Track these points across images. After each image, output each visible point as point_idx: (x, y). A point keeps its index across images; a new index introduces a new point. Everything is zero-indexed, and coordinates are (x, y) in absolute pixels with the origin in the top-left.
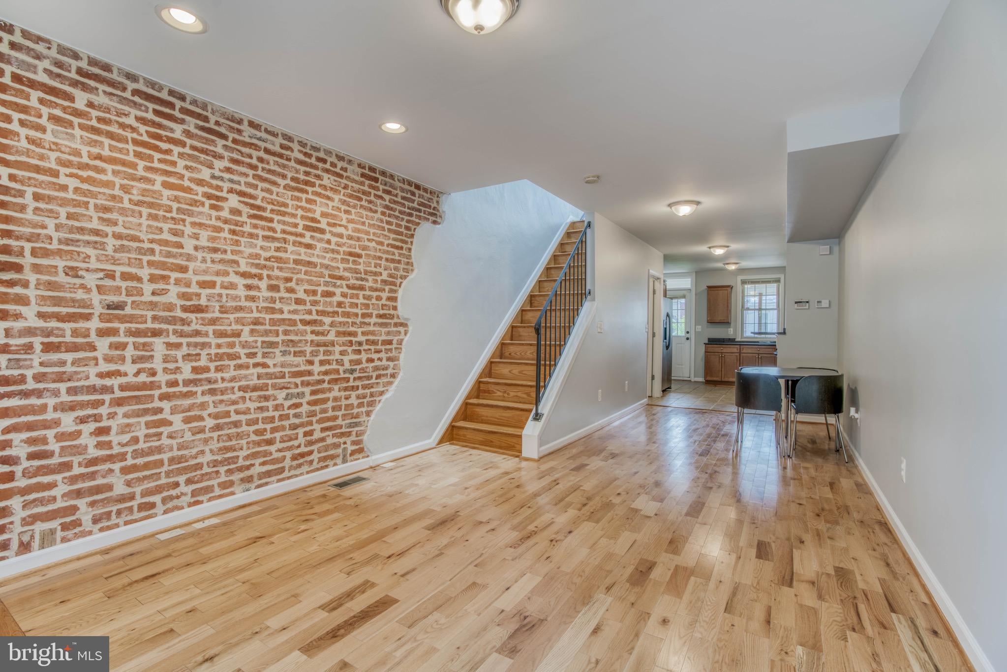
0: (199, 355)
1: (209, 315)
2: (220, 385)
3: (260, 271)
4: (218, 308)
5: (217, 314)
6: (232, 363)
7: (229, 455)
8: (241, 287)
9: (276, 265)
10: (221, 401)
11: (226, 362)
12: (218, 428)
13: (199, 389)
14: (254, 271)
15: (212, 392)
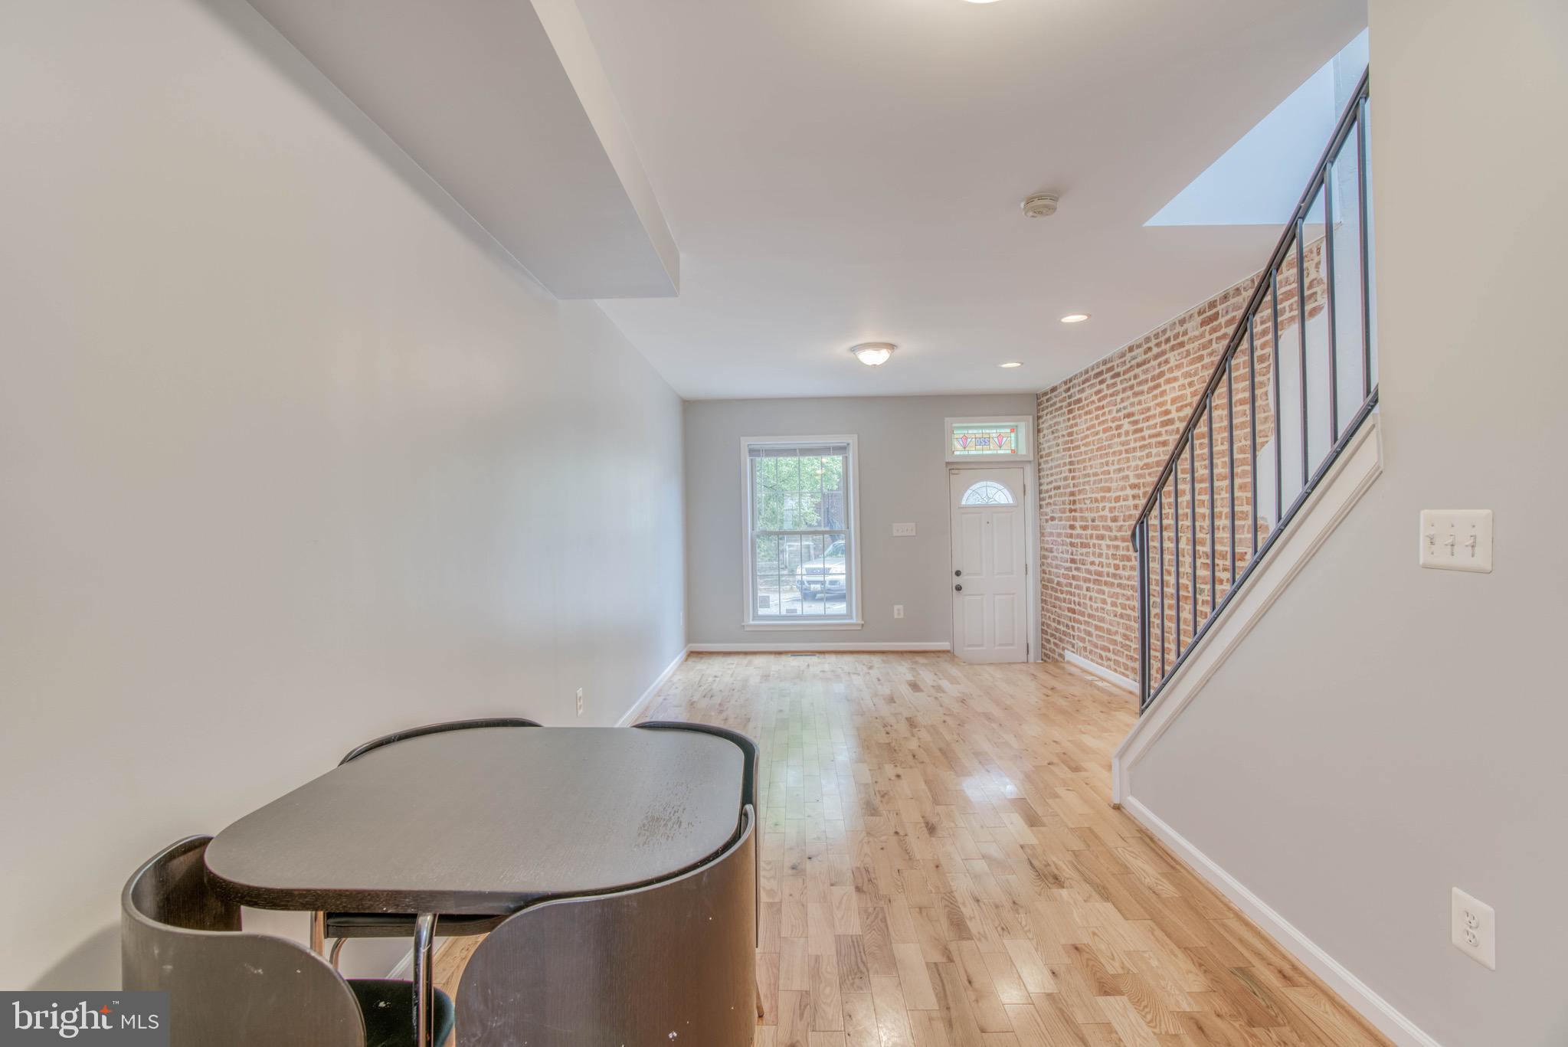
0: (1116, 555)
1: (1119, 524)
2: (1124, 582)
3: (1139, 481)
4: (1122, 517)
5: (1122, 523)
6: (1128, 564)
7: (1127, 642)
8: (1131, 498)
9: (1147, 471)
10: (1123, 595)
11: (1126, 563)
12: (1122, 616)
13: (1116, 582)
14: (1136, 481)
15: (1120, 585)
